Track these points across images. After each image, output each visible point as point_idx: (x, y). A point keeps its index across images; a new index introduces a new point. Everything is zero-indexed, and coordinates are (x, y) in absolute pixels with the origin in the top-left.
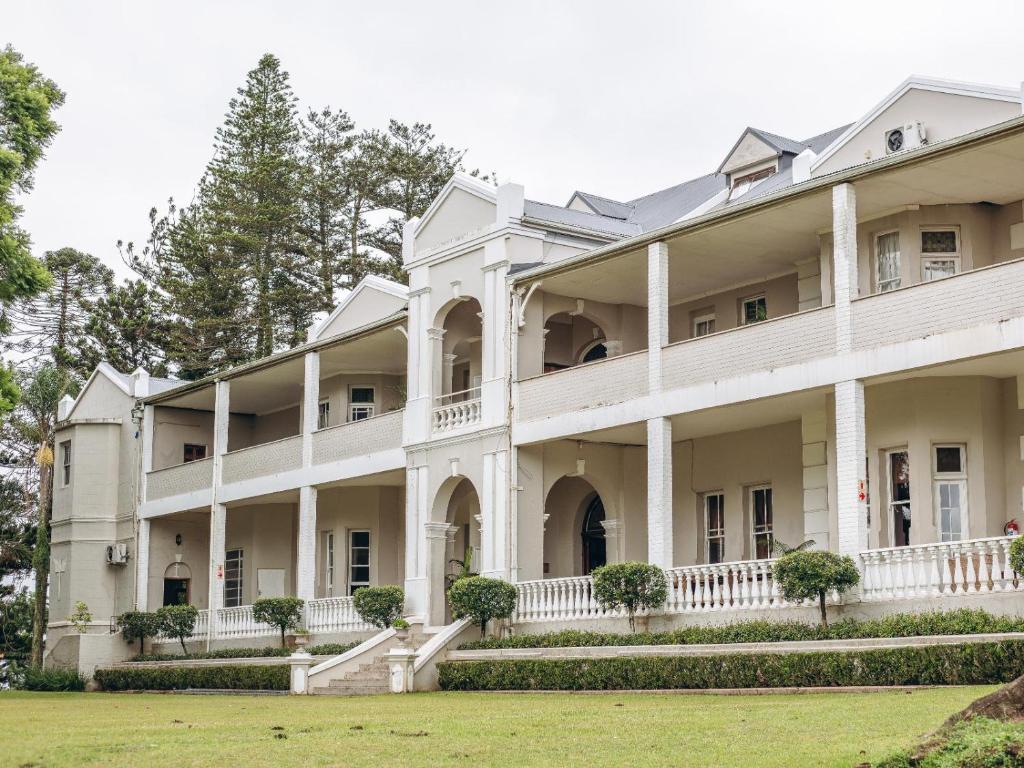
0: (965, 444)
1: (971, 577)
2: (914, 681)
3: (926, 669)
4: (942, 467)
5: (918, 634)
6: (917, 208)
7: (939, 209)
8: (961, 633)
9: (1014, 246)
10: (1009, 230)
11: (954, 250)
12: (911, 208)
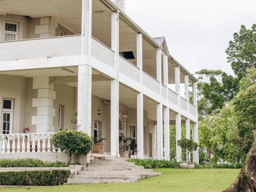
0: (14, 100)
1: (24, 147)
2: (15, 184)
3: (21, 179)
4: (5, 107)
5: (13, 167)
6: (5, 14)
7: (13, 16)
8: (31, 167)
9: (36, 33)
10: (35, 27)
11: (15, 31)
12: (4, 14)
